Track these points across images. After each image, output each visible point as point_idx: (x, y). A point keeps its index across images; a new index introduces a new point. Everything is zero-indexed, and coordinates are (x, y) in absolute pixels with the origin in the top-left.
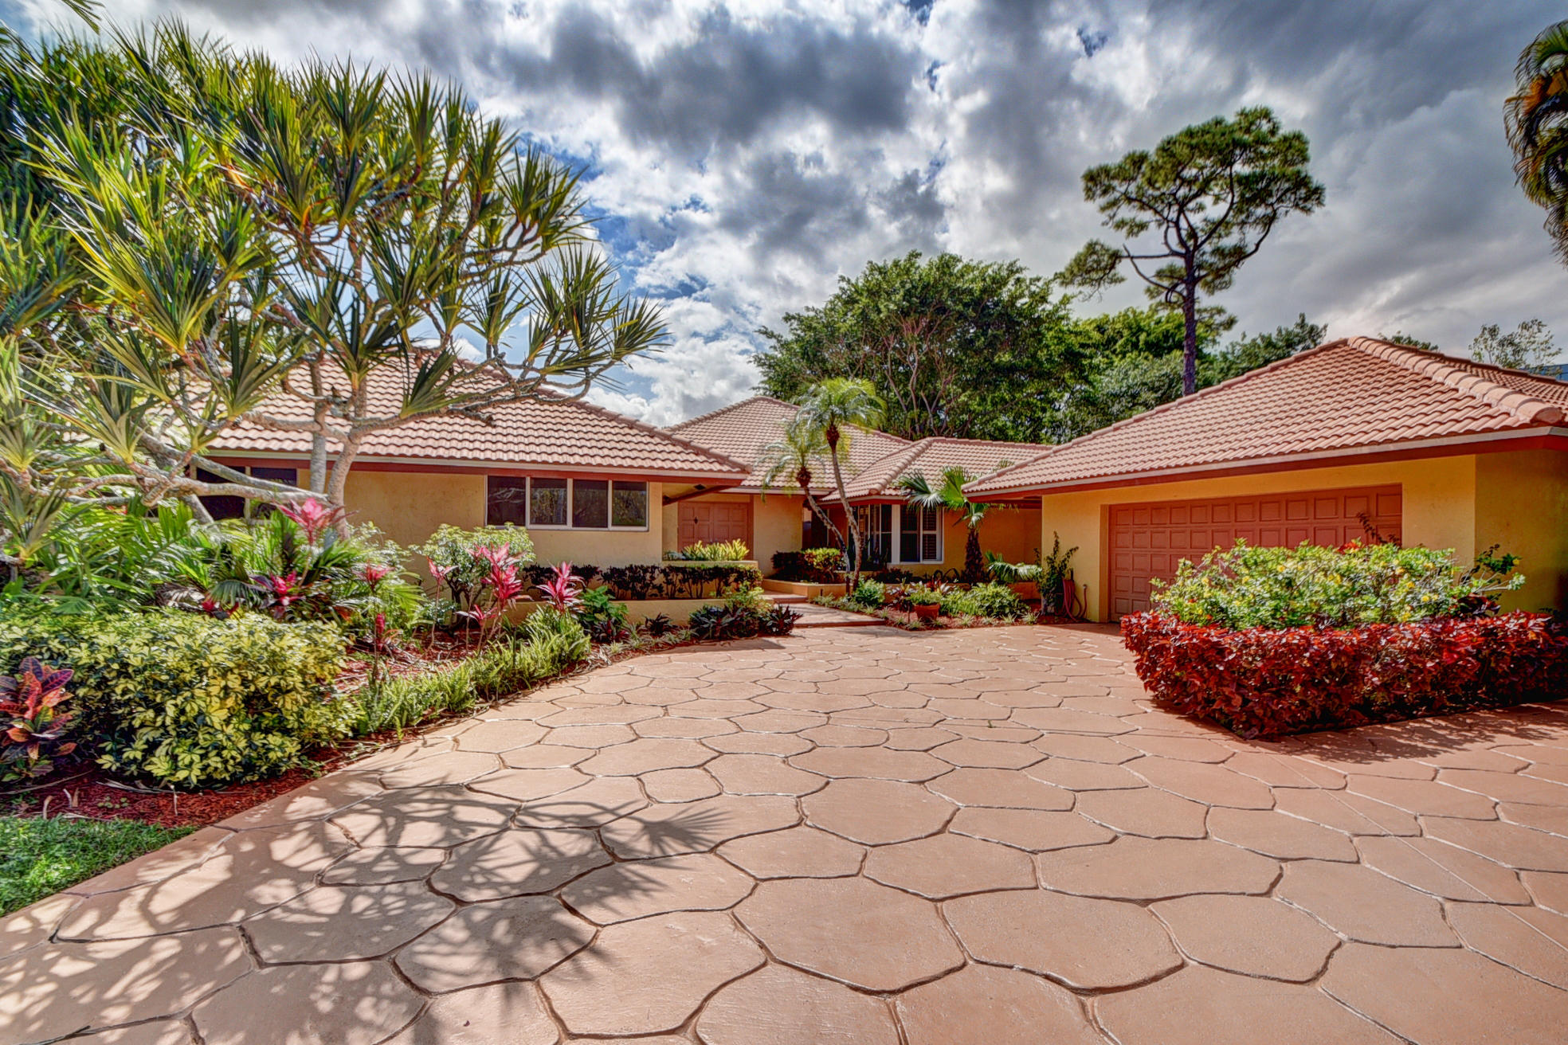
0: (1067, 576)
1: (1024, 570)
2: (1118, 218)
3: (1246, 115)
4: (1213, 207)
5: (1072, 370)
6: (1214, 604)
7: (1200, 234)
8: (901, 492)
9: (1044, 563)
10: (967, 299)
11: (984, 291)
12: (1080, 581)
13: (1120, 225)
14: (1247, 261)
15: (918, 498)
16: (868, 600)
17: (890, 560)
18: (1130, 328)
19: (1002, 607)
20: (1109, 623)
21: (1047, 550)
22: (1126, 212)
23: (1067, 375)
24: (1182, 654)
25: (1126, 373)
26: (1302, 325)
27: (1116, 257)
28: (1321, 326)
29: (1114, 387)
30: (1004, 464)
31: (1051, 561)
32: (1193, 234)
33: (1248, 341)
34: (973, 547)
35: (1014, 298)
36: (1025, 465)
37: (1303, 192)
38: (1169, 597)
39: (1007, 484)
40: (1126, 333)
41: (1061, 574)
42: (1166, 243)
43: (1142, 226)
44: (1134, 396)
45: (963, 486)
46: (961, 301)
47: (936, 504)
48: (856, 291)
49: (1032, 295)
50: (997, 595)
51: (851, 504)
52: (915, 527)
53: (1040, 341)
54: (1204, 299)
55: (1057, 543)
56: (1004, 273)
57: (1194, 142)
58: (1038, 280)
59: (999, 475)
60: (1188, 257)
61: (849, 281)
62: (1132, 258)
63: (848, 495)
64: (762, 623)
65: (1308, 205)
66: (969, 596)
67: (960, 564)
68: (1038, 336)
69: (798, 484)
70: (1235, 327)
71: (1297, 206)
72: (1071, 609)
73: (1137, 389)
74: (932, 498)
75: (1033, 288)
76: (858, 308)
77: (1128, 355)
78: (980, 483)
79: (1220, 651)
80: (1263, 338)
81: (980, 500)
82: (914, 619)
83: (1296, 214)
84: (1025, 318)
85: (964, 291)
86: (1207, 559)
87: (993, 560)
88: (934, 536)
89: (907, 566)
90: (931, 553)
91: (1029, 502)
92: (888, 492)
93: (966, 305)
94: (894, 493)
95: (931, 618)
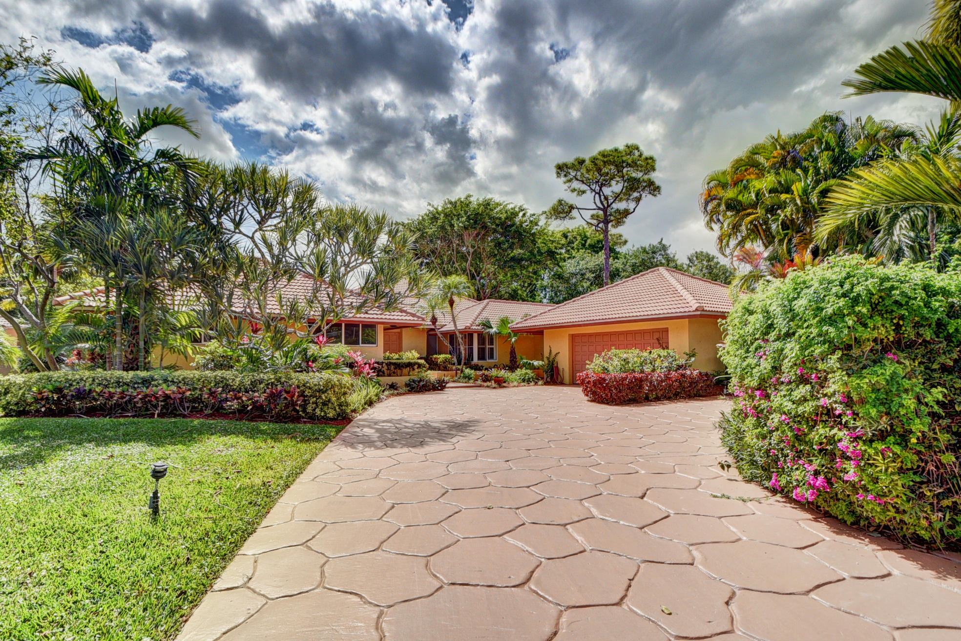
0: (555, 365)
1: (536, 363)
2: (572, 187)
3: (629, 147)
4: (616, 187)
5: (551, 260)
6: (604, 367)
7: (610, 198)
8: (479, 328)
9: (545, 359)
10: (497, 222)
11: (507, 218)
12: (560, 367)
13: (574, 190)
14: (630, 216)
15: (488, 330)
16: (469, 378)
17: (472, 360)
18: (580, 235)
19: (529, 379)
20: (573, 383)
21: (546, 354)
22: (576, 185)
23: (548, 262)
24: (595, 383)
25: (578, 263)
26: (660, 243)
27: (572, 207)
28: (668, 245)
29: (572, 270)
30: (526, 315)
31: (548, 358)
32: (606, 198)
33: (635, 249)
34: (513, 354)
35: (521, 223)
36: (536, 316)
37: (652, 187)
38: (591, 366)
39: (529, 325)
40: (579, 238)
41: (553, 364)
42: (595, 203)
43: (584, 192)
44: (582, 275)
45: (509, 325)
46: (495, 222)
47: (496, 333)
48: (437, 212)
49: (531, 222)
50: (526, 373)
51: (460, 332)
52: (484, 344)
53: (535, 245)
54: (613, 231)
55: (551, 351)
56: (517, 209)
57: (605, 159)
58: (534, 215)
59: (525, 320)
60: (605, 210)
61: (433, 206)
62: (578, 209)
63: (458, 328)
64: (433, 385)
65: (655, 193)
66: (514, 374)
67: (507, 361)
68: (534, 242)
69: (431, 323)
70: (627, 244)
71: (650, 193)
72: (557, 378)
73: (584, 271)
74: (494, 330)
75: (531, 219)
76: (439, 223)
77: (581, 250)
78: (517, 324)
79: (604, 380)
80: (642, 247)
81: (516, 332)
82: (493, 383)
83: (650, 196)
84: (527, 233)
85: (497, 218)
86: (603, 354)
87: (522, 359)
88: (493, 348)
89: (481, 363)
90: (491, 357)
91: (538, 333)
92: (474, 327)
93: (497, 225)
94: (476, 328)
95: (500, 383)
